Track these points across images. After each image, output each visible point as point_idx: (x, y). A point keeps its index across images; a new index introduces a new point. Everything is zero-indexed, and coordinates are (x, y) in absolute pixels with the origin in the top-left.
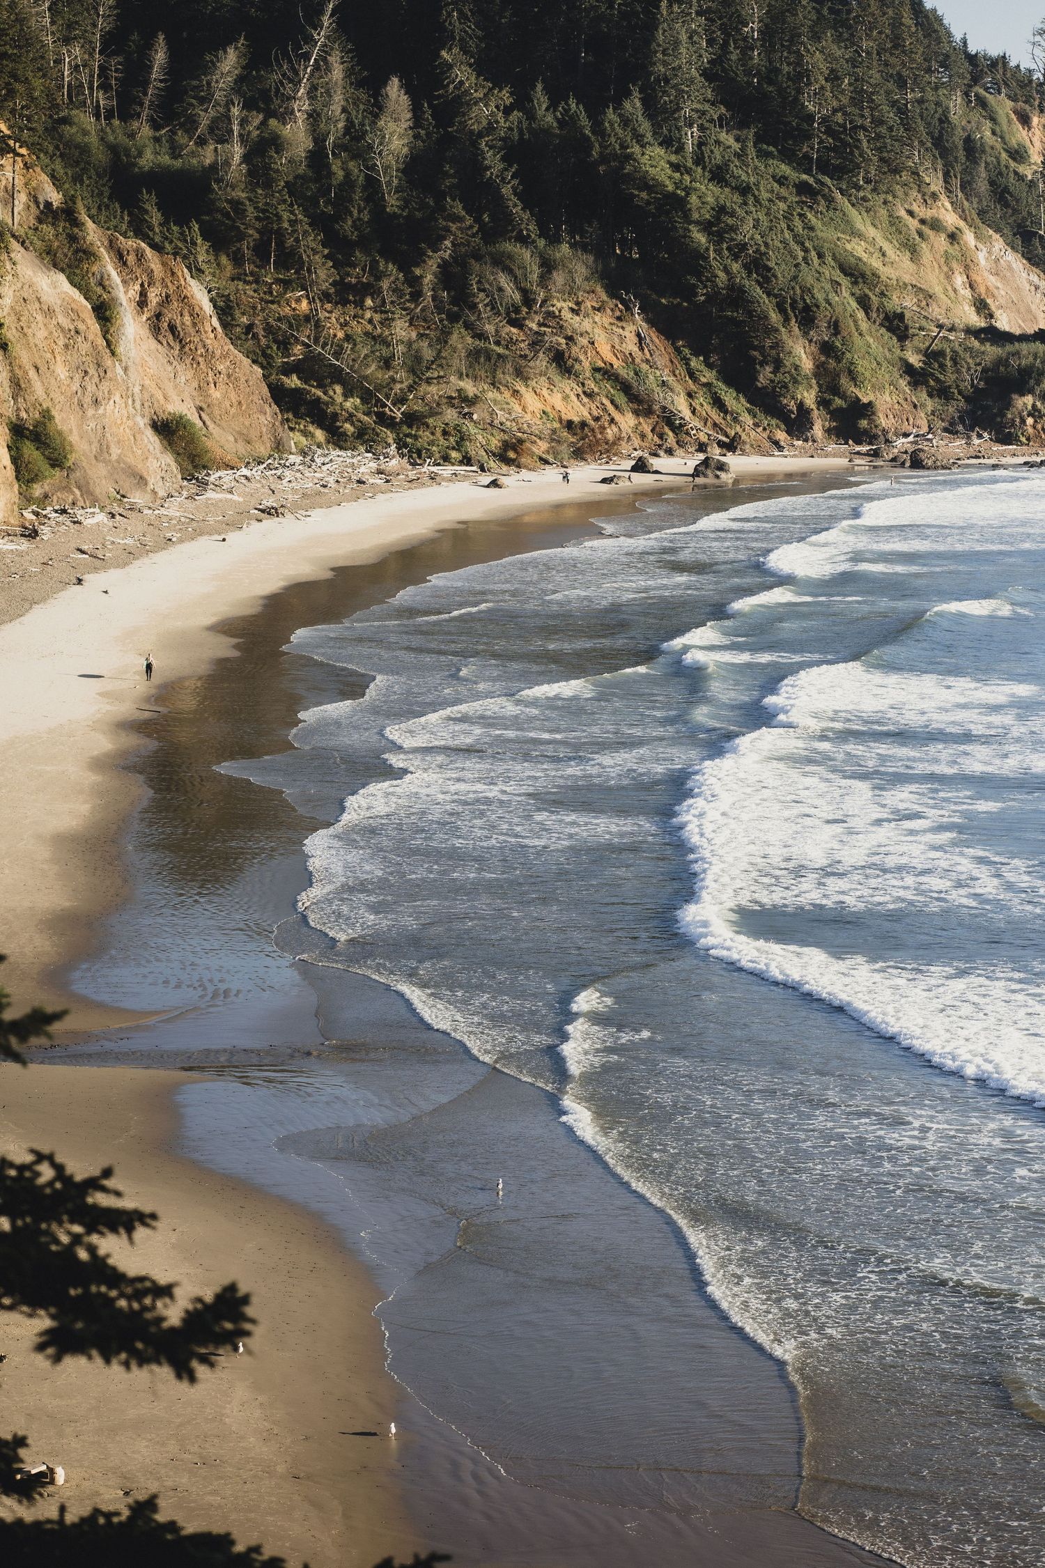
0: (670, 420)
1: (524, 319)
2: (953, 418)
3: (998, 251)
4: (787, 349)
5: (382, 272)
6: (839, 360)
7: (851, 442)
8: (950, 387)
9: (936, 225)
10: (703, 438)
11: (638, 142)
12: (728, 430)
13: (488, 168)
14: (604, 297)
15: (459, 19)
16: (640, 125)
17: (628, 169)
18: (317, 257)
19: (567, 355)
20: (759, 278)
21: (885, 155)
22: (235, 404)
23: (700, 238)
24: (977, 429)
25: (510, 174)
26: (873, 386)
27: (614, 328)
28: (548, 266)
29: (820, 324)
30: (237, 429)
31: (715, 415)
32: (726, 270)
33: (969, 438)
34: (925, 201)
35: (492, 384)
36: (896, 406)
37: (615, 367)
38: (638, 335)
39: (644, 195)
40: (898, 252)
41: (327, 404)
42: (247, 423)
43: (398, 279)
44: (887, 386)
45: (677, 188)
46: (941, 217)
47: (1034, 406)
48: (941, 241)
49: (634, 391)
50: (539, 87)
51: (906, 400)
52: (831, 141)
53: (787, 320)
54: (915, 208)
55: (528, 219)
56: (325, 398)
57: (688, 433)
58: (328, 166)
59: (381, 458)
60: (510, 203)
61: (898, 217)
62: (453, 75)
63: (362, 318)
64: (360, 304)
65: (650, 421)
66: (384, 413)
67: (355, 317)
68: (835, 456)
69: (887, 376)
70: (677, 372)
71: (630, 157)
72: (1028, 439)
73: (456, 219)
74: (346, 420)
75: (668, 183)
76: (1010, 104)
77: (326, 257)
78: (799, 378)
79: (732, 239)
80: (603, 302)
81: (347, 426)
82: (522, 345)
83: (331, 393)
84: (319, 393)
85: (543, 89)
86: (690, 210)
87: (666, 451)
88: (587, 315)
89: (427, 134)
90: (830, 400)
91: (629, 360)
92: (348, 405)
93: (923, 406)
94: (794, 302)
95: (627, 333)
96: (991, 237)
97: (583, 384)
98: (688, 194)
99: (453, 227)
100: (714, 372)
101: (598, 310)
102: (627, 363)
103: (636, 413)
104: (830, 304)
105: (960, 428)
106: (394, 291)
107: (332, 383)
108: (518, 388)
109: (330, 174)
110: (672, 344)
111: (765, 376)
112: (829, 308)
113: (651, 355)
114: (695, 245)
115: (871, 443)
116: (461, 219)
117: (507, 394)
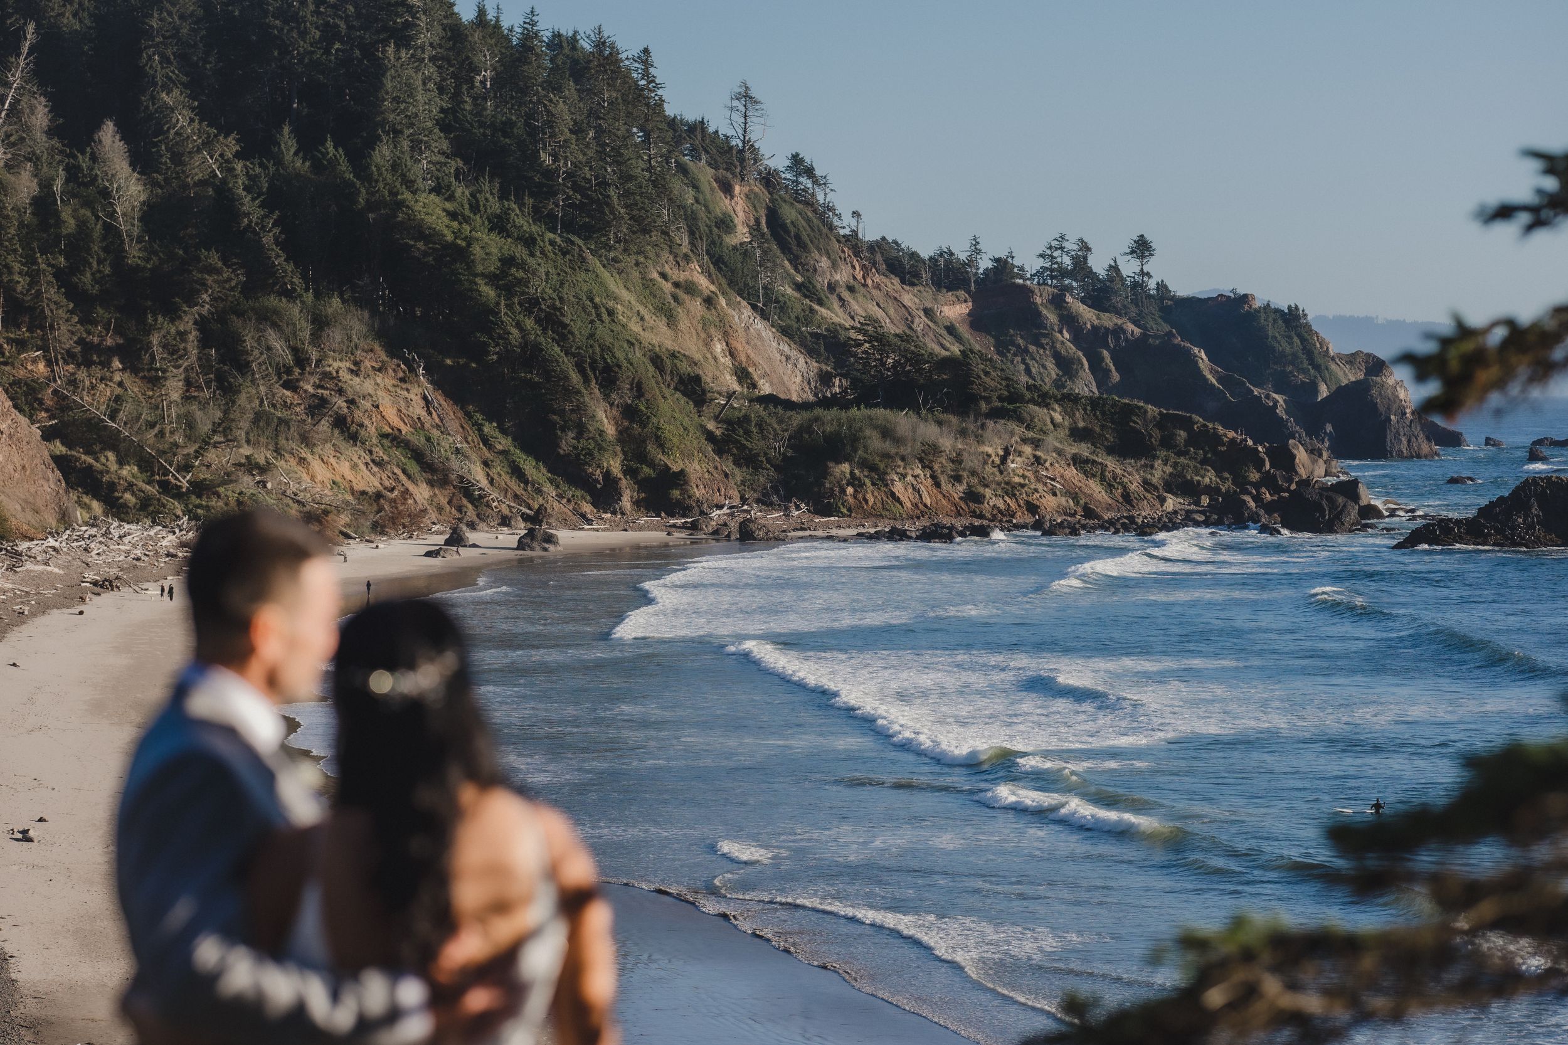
0: (467, 490)
1: (298, 380)
2: (765, 488)
3: (747, 318)
4: (590, 413)
5: (151, 325)
6: (644, 425)
7: (663, 514)
8: (758, 455)
9: (690, 288)
10: (506, 511)
11: (407, 188)
12: (531, 502)
13: (248, 215)
14: (383, 356)
15: (160, 63)
16: (409, 170)
17: (401, 217)
18: (60, 311)
19: (349, 420)
20: (555, 335)
21: (634, 213)
22: (19, 468)
23: (488, 292)
24: (794, 499)
25: (272, 221)
26: (682, 453)
27: (398, 390)
28: (320, 323)
29: (622, 385)
30: (24, 497)
31: (516, 487)
32: (519, 326)
33: (787, 509)
34: (678, 263)
35: (275, 451)
36: (706, 475)
37: (403, 433)
38: (425, 398)
39: (420, 245)
40: (654, 317)
41: (101, 472)
42: (33, 490)
43: (168, 333)
44: (696, 454)
45: (456, 238)
46: (695, 279)
47: (852, 473)
48: (696, 306)
49: (428, 459)
50: (286, 130)
51: (716, 468)
52: (579, 197)
53: (586, 381)
54: (667, 269)
55: (292, 271)
56: (98, 465)
57: (489, 506)
58: (57, 214)
59: (177, 530)
60: (273, 254)
61: (651, 280)
62: (174, 120)
63: (111, 380)
64: (106, 364)
65: (446, 492)
66: (168, 482)
67: (102, 379)
68: (649, 529)
69: (695, 442)
70: (470, 439)
71: (401, 204)
72: (849, 510)
73: (211, 270)
74: (126, 490)
75: (446, 232)
76: (710, 171)
77: (71, 312)
78: (604, 445)
79: (523, 293)
80: (383, 362)
81: (128, 496)
82: (298, 410)
83: (103, 460)
84: (89, 460)
85: (291, 132)
86: (473, 261)
87: (468, 525)
88: (367, 376)
89: (165, 179)
90: (637, 468)
91: (418, 425)
92: (124, 472)
93: (733, 475)
94: (594, 362)
95: (411, 396)
96: (739, 303)
97: (371, 452)
98: (469, 245)
99: (210, 279)
100: (510, 438)
101: (379, 370)
102: (415, 429)
103: (431, 483)
104: (631, 364)
105: (775, 499)
106: (164, 347)
107: (103, 450)
108: (303, 455)
109: (59, 223)
110: (462, 409)
111: (567, 442)
112: (631, 368)
113: (442, 420)
114: (484, 300)
115: (684, 516)
116: (218, 272)
117: (293, 462)
